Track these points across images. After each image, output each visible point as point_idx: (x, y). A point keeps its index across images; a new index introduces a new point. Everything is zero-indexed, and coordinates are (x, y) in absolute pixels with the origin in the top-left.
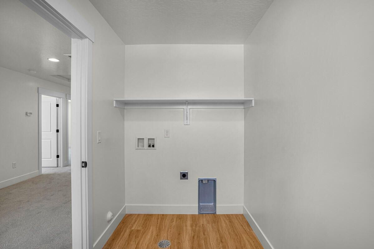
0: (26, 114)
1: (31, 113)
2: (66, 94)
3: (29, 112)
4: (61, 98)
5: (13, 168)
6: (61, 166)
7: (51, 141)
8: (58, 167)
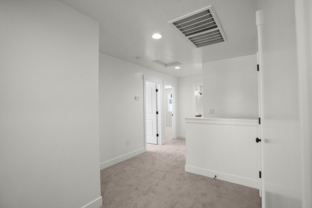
0: (136, 98)
1: (139, 98)
2: (163, 80)
3: (137, 96)
4: (159, 84)
5: (127, 145)
6: (160, 145)
7: (152, 121)
8: (157, 144)
